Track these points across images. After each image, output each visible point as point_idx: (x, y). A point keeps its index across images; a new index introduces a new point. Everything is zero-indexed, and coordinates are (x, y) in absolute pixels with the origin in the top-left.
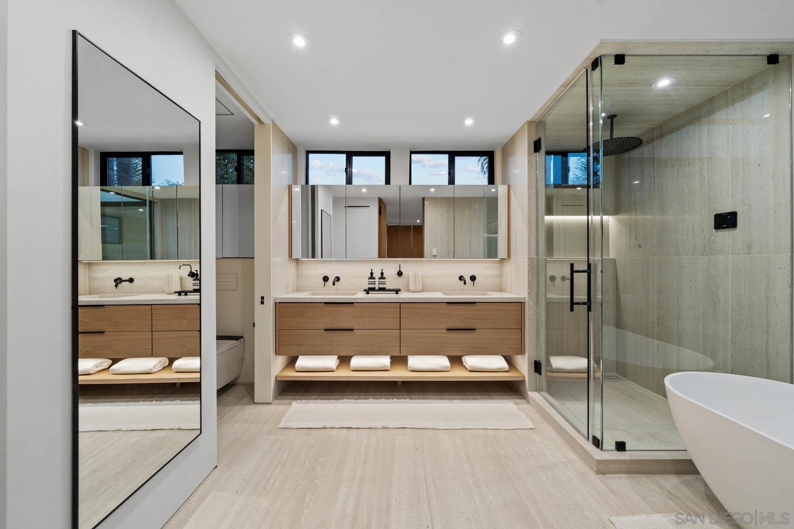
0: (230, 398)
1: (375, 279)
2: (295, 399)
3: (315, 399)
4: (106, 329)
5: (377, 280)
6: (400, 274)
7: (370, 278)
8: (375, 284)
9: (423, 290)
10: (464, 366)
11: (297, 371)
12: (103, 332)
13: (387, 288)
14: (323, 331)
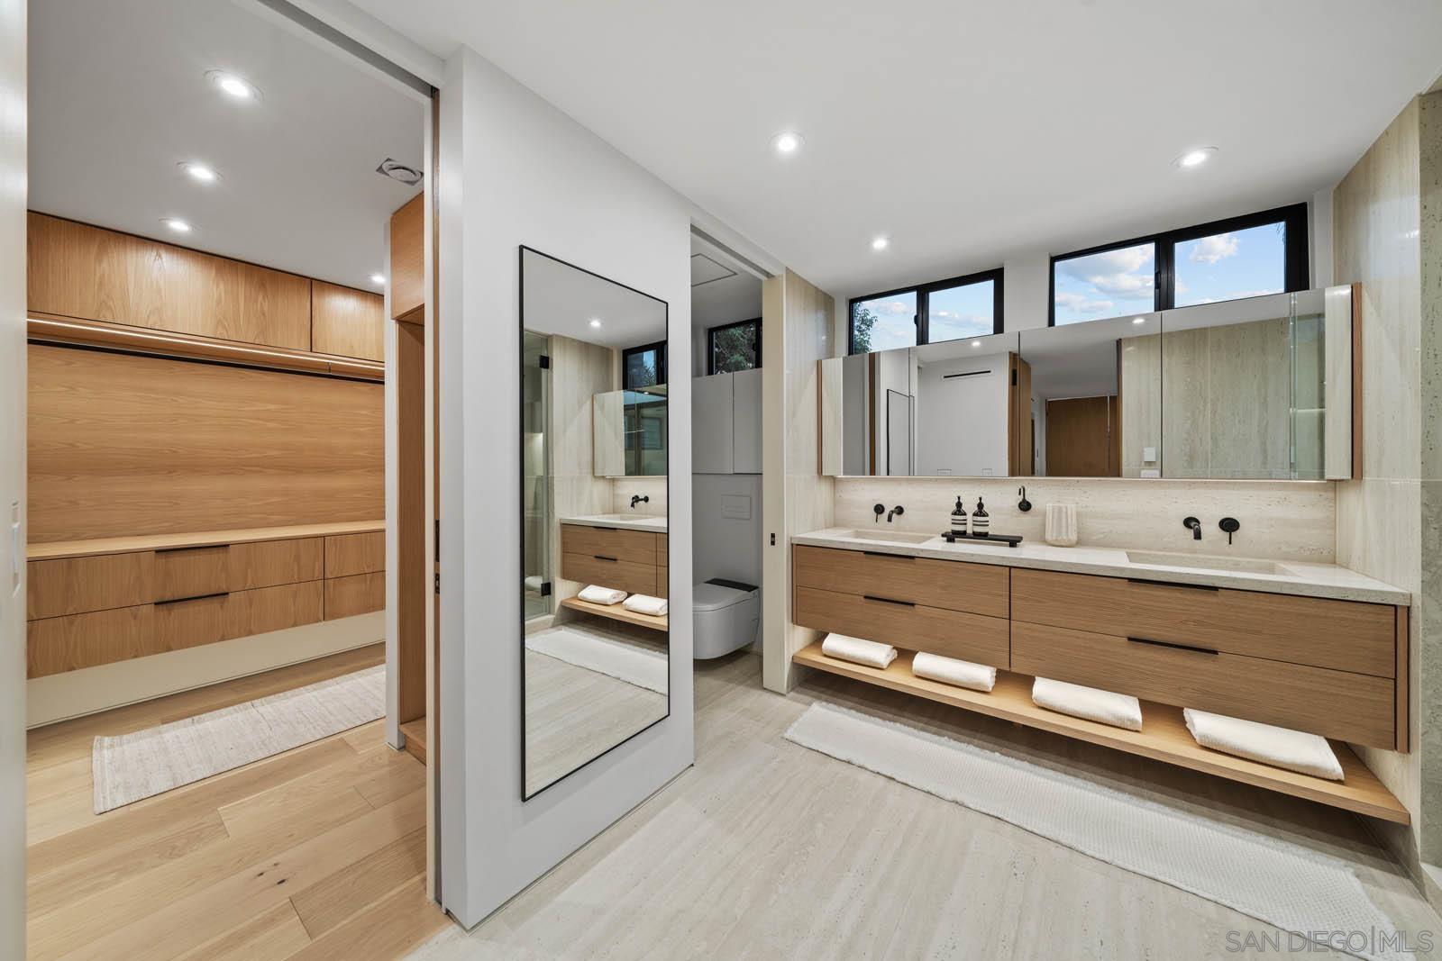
0: (737, 672)
1: (965, 514)
2: (819, 698)
3: (851, 708)
4: (619, 557)
5: (969, 517)
6: (1025, 506)
7: (954, 514)
8: (965, 524)
9: (1080, 543)
10: (1189, 731)
11: (825, 656)
12: (615, 560)
13: (990, 533)
14: (862, 598)
